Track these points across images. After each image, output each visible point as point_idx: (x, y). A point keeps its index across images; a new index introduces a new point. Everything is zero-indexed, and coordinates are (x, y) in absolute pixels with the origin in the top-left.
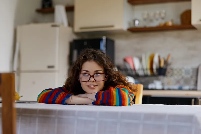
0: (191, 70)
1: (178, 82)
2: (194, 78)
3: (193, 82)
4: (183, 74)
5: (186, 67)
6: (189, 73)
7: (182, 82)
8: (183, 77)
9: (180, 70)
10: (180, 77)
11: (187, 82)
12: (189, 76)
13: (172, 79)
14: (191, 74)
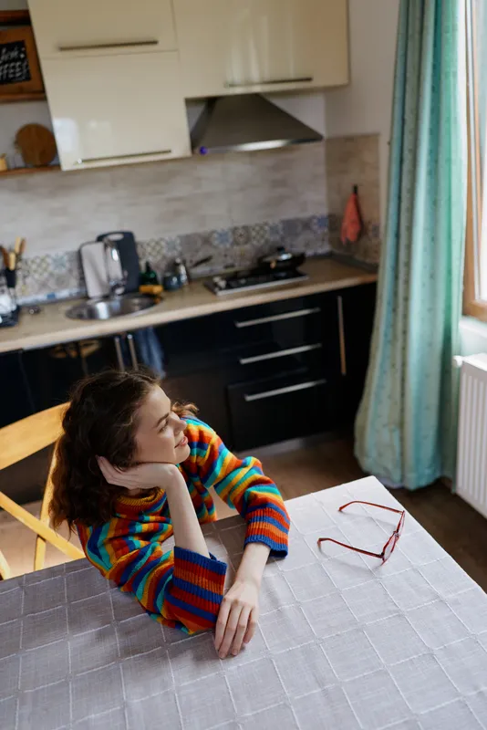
0: (66, 258)
1: (43, 285)
2: (76, 273)
3: (74, 282)
4: (51, 268)
5: (53, 254)
6: (63, 265)
7: (52, 284)
8: (51, 275)
9: (43, 260)
10: (46, 275)
11: (61, 282)
12: (64, 271)
13: (29, 280)
14: (68, 265)
